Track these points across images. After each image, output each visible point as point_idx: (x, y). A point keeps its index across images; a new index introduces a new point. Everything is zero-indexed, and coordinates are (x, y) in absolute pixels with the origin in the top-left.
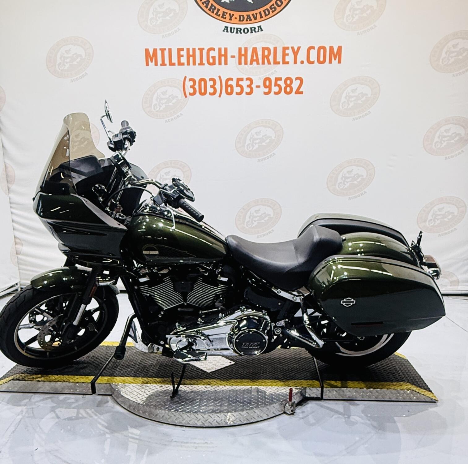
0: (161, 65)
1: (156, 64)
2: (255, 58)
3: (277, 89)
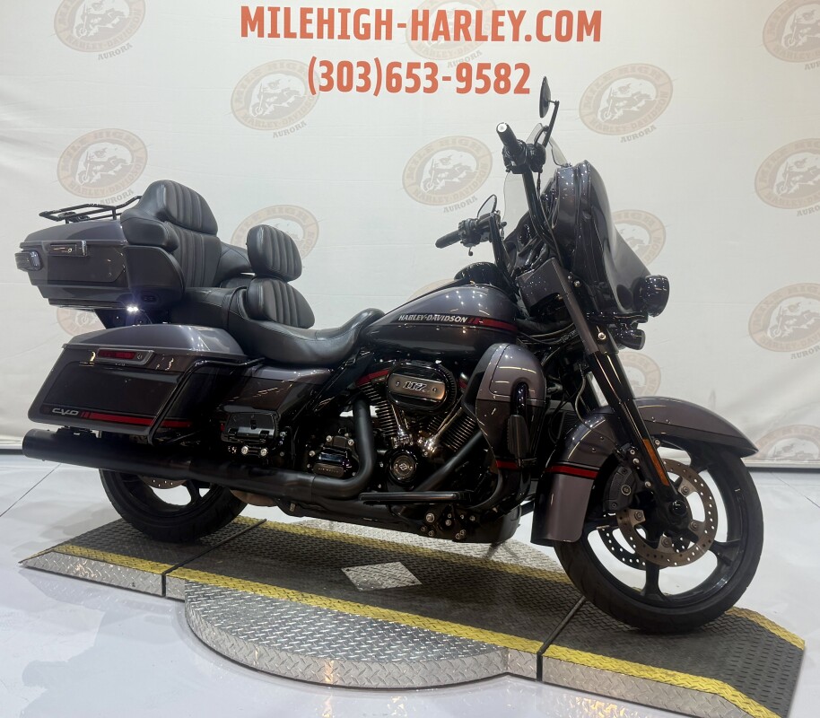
0: (270, 36)
1: (261, 34)
2: (441, 29)
3: (480, 84)
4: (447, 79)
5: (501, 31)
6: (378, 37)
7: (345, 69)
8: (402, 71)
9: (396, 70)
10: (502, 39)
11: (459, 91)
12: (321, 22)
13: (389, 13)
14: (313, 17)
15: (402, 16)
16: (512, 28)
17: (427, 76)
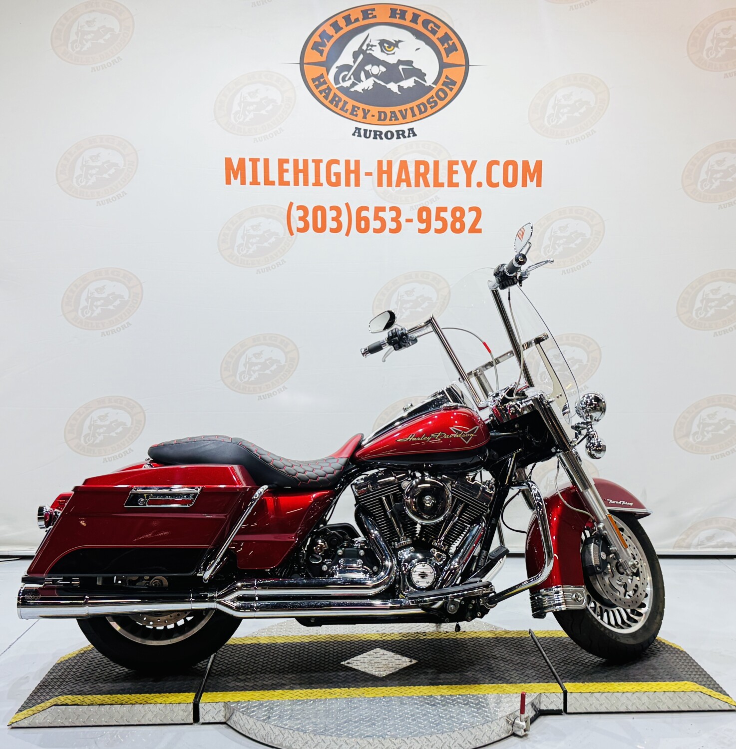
0: (251, 184)
1: (243, 182)
2: (403, 177)
3: (439, 225)
4: (409, 220)
5: (456, 178)
6: (348, 184)
7: (319, 213)
8: (370, 214)
9: (364, 214)
10: (457, 185)
11: (420, 231)
12: (297, 171)
13: (357, 163)
14: (289, 166)
15: (369, 165)
16: (465, 175)
17: (392, 218)
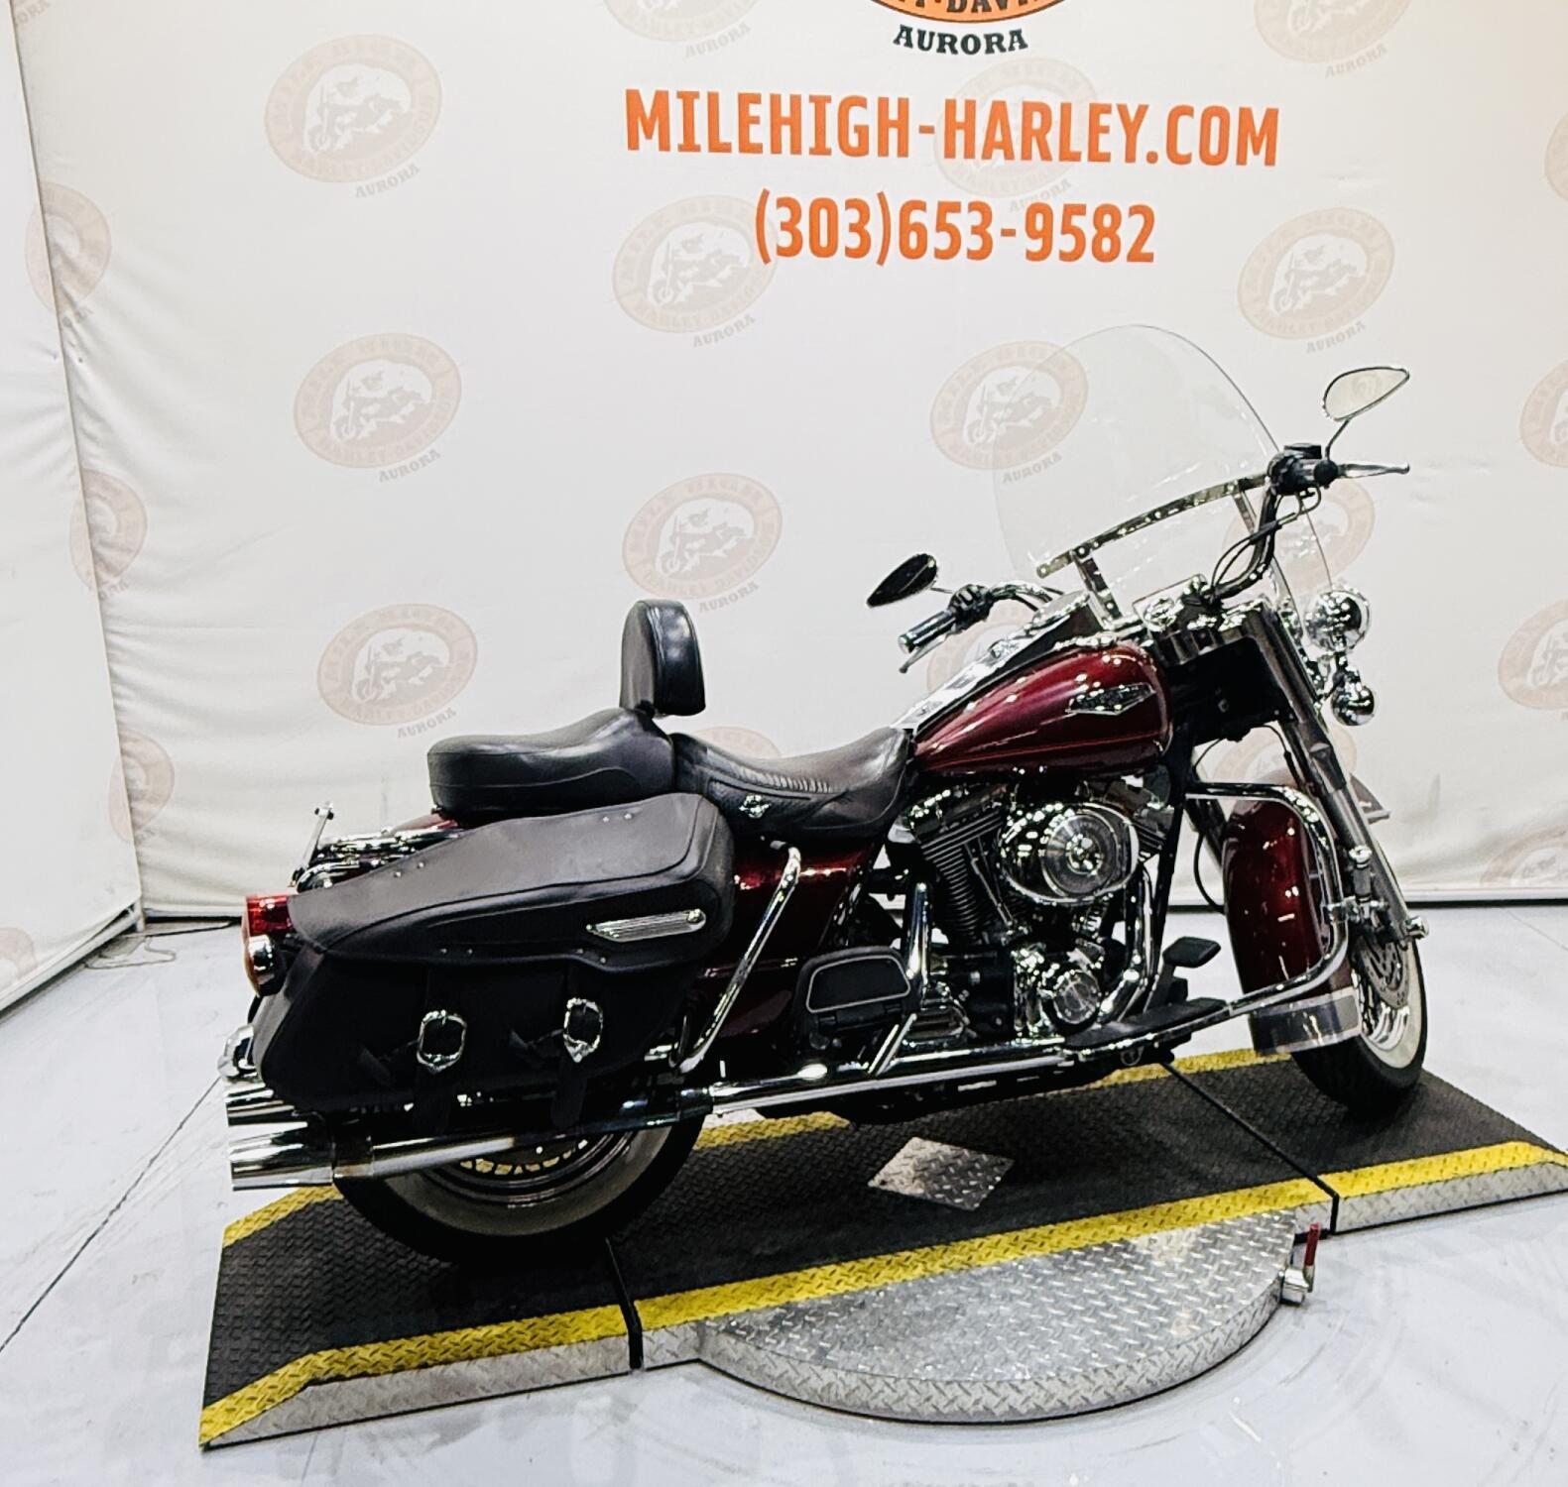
2: (998, 137)
3: (1066, 243)
4: (1008, 233)
5: (1105, 144)
6: (883, 151)
7: (824, 213)
8: (927, 218)
9: (916, 217)
10: (1106, 158)
11: (1032, 256)
12: (777, 122)
13: (903, 104)
14: (762, 111)
15: (926, 111)
16: (1124, 137)
17: (973, 227)
